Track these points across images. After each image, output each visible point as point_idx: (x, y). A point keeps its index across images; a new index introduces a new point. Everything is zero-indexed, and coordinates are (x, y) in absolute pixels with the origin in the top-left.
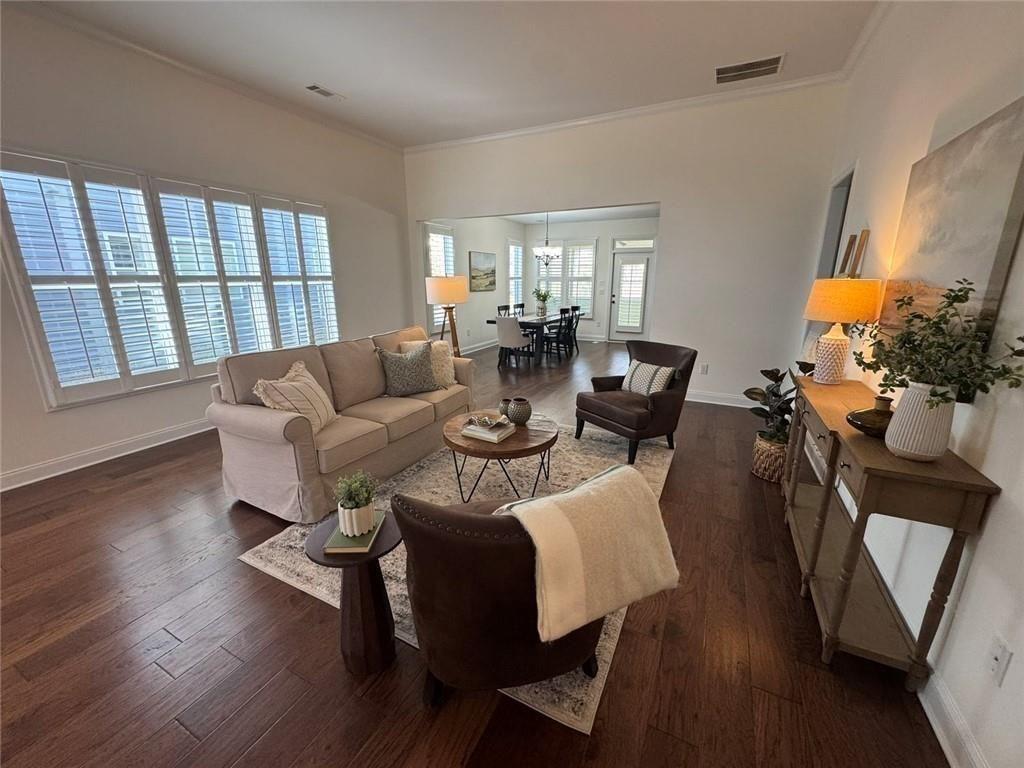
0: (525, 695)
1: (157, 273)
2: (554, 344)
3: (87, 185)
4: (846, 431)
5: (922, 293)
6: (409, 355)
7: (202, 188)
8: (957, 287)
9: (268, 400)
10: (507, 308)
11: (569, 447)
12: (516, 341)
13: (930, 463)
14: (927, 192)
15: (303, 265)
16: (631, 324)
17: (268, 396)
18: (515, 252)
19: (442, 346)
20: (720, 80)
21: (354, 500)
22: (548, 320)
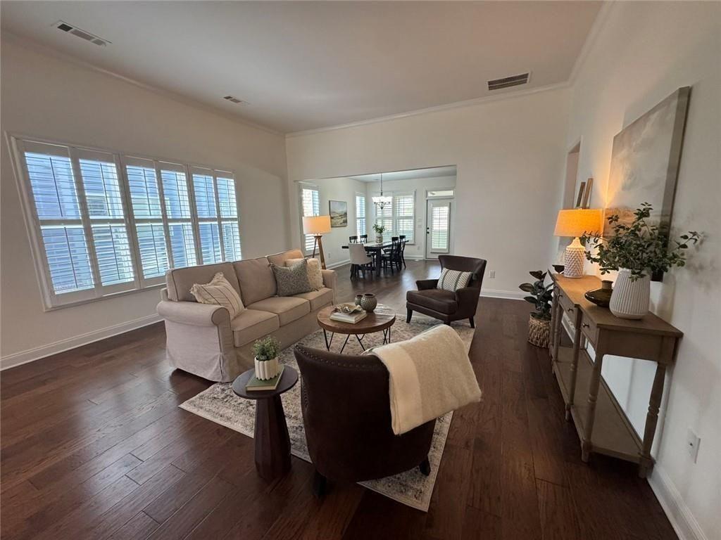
0: (382, 487)
1: (122, 217)
2: (388, 262)
3: (81, 161)
4: (585, 304)
5: (626, 215)
6: (292, 268)
7: (154, 162)
8: (642, 208)
9: (200, 298)
10: (355, 238)
11: (402, 329)
12: (362, 260)
13: (639, 320)
14: (624, 153)
15: (219, 211)
16: (440, 248)
17: (201, 295)
18: (360, 201)
19: (313, 261)
20: (490, 88)
21: (266, 355)
22: (384, 245)
